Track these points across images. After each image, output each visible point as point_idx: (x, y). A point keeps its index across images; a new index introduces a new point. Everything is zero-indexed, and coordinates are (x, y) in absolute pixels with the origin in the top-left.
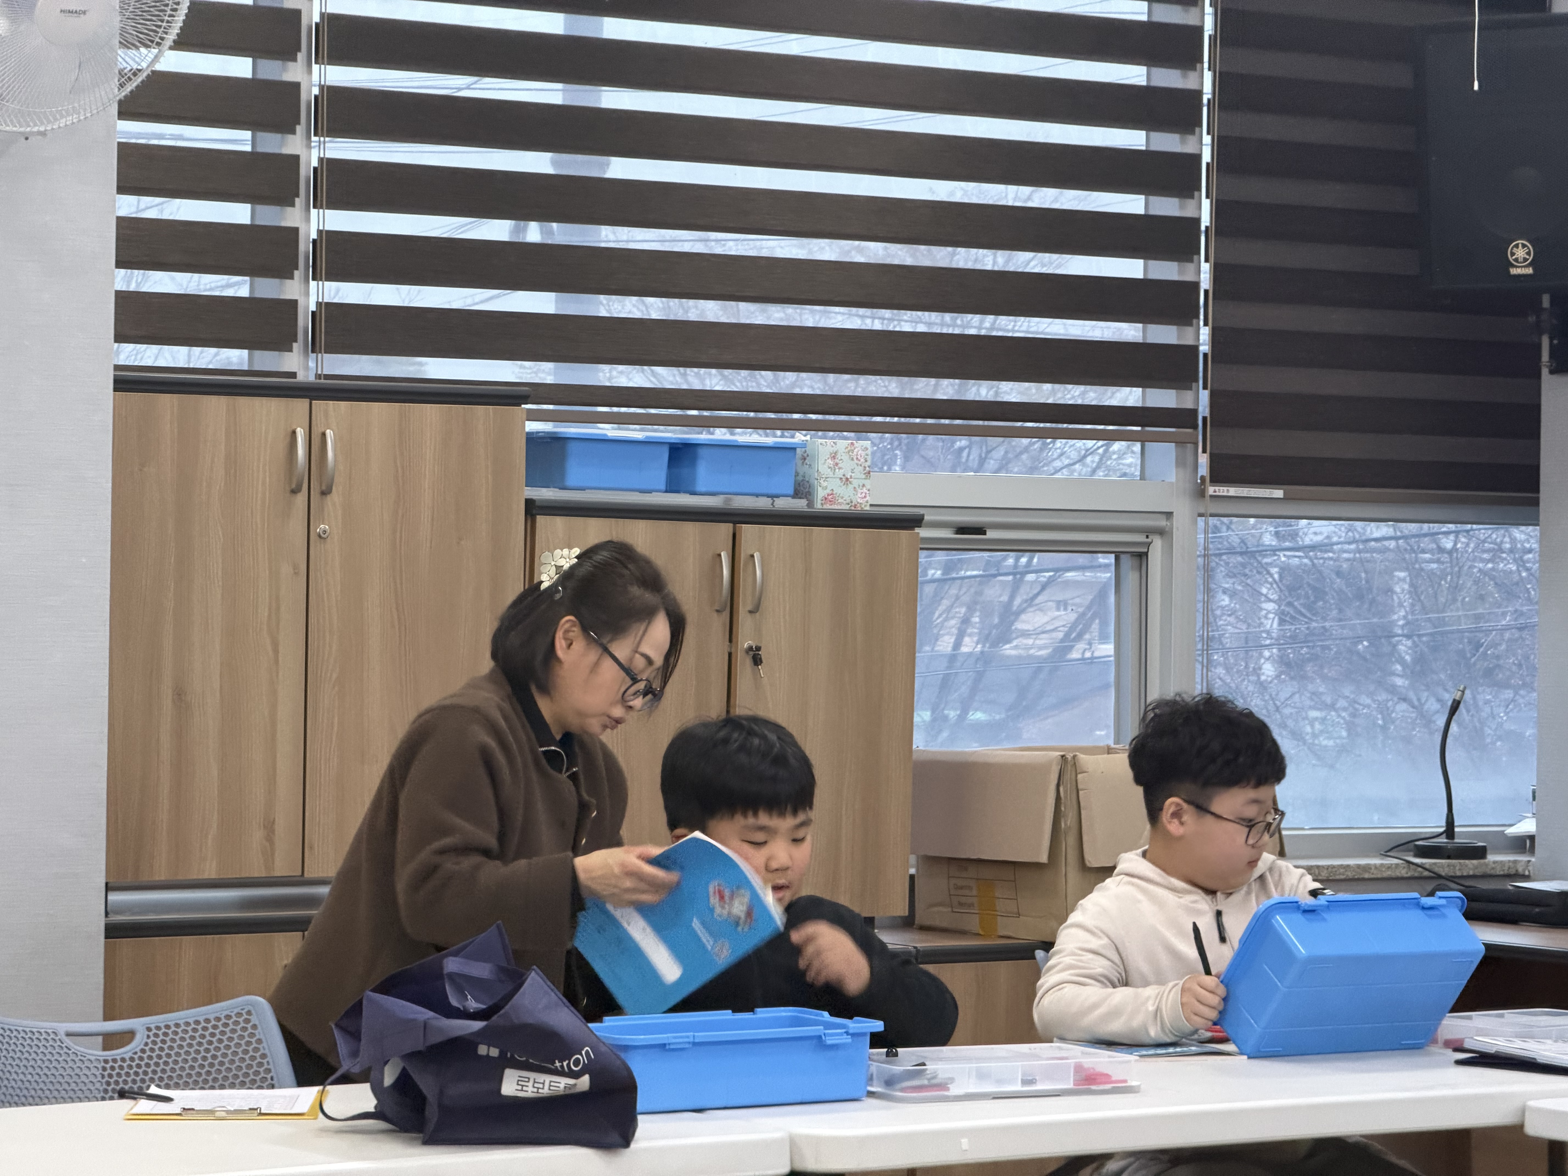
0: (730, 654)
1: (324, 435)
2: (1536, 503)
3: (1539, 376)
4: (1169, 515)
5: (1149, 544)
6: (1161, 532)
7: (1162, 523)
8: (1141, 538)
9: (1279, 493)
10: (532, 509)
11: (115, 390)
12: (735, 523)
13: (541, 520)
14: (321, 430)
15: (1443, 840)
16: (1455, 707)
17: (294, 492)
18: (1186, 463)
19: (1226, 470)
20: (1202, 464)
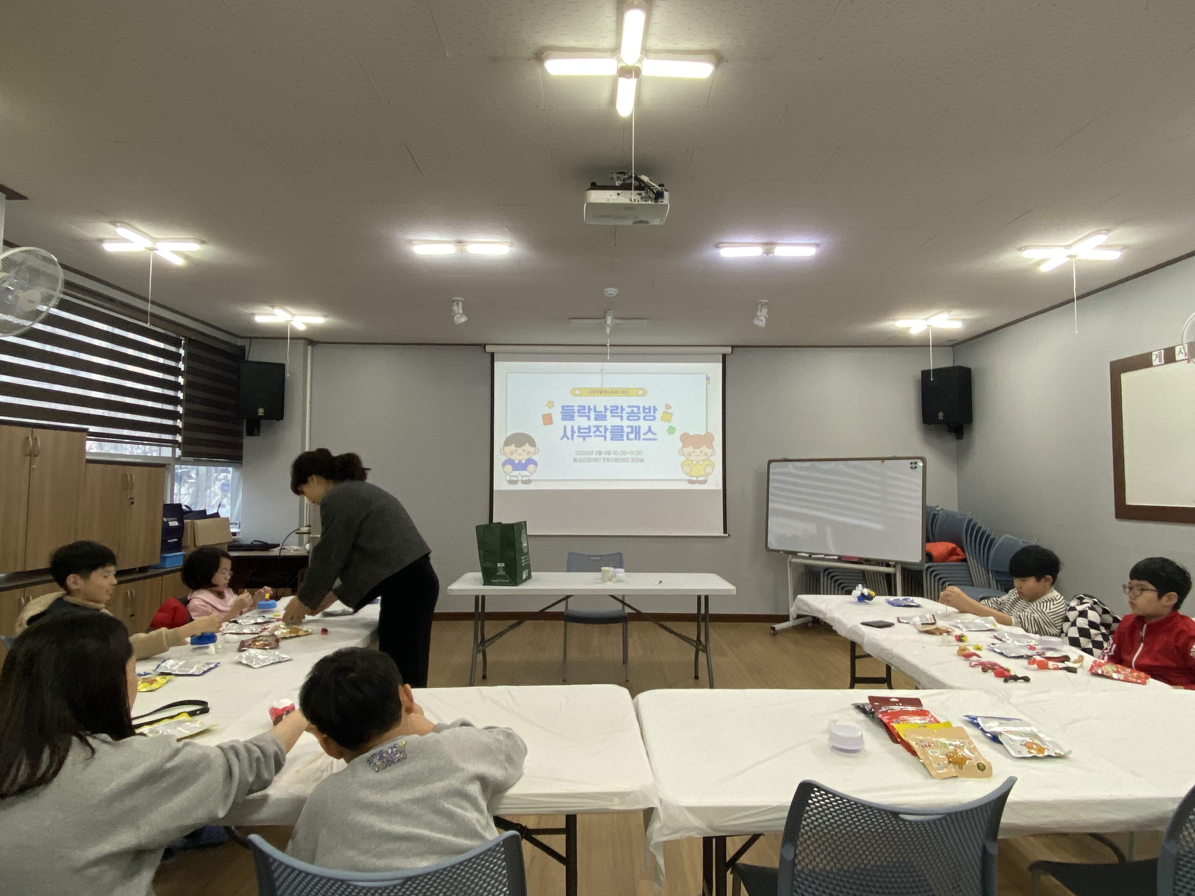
0: (126, 501)
1: (37, 439)
2: (241, 464)
3: (242, 437)
4: (170, 464)
6: (165, 468)
7: (168, 466)
9: (194, 460)
12: (129, 466)
13: (88, 465)
14: (36, 437)
17: (27, 455)
18: (174, 452)
19: (185, 454)
20: (178, 452)
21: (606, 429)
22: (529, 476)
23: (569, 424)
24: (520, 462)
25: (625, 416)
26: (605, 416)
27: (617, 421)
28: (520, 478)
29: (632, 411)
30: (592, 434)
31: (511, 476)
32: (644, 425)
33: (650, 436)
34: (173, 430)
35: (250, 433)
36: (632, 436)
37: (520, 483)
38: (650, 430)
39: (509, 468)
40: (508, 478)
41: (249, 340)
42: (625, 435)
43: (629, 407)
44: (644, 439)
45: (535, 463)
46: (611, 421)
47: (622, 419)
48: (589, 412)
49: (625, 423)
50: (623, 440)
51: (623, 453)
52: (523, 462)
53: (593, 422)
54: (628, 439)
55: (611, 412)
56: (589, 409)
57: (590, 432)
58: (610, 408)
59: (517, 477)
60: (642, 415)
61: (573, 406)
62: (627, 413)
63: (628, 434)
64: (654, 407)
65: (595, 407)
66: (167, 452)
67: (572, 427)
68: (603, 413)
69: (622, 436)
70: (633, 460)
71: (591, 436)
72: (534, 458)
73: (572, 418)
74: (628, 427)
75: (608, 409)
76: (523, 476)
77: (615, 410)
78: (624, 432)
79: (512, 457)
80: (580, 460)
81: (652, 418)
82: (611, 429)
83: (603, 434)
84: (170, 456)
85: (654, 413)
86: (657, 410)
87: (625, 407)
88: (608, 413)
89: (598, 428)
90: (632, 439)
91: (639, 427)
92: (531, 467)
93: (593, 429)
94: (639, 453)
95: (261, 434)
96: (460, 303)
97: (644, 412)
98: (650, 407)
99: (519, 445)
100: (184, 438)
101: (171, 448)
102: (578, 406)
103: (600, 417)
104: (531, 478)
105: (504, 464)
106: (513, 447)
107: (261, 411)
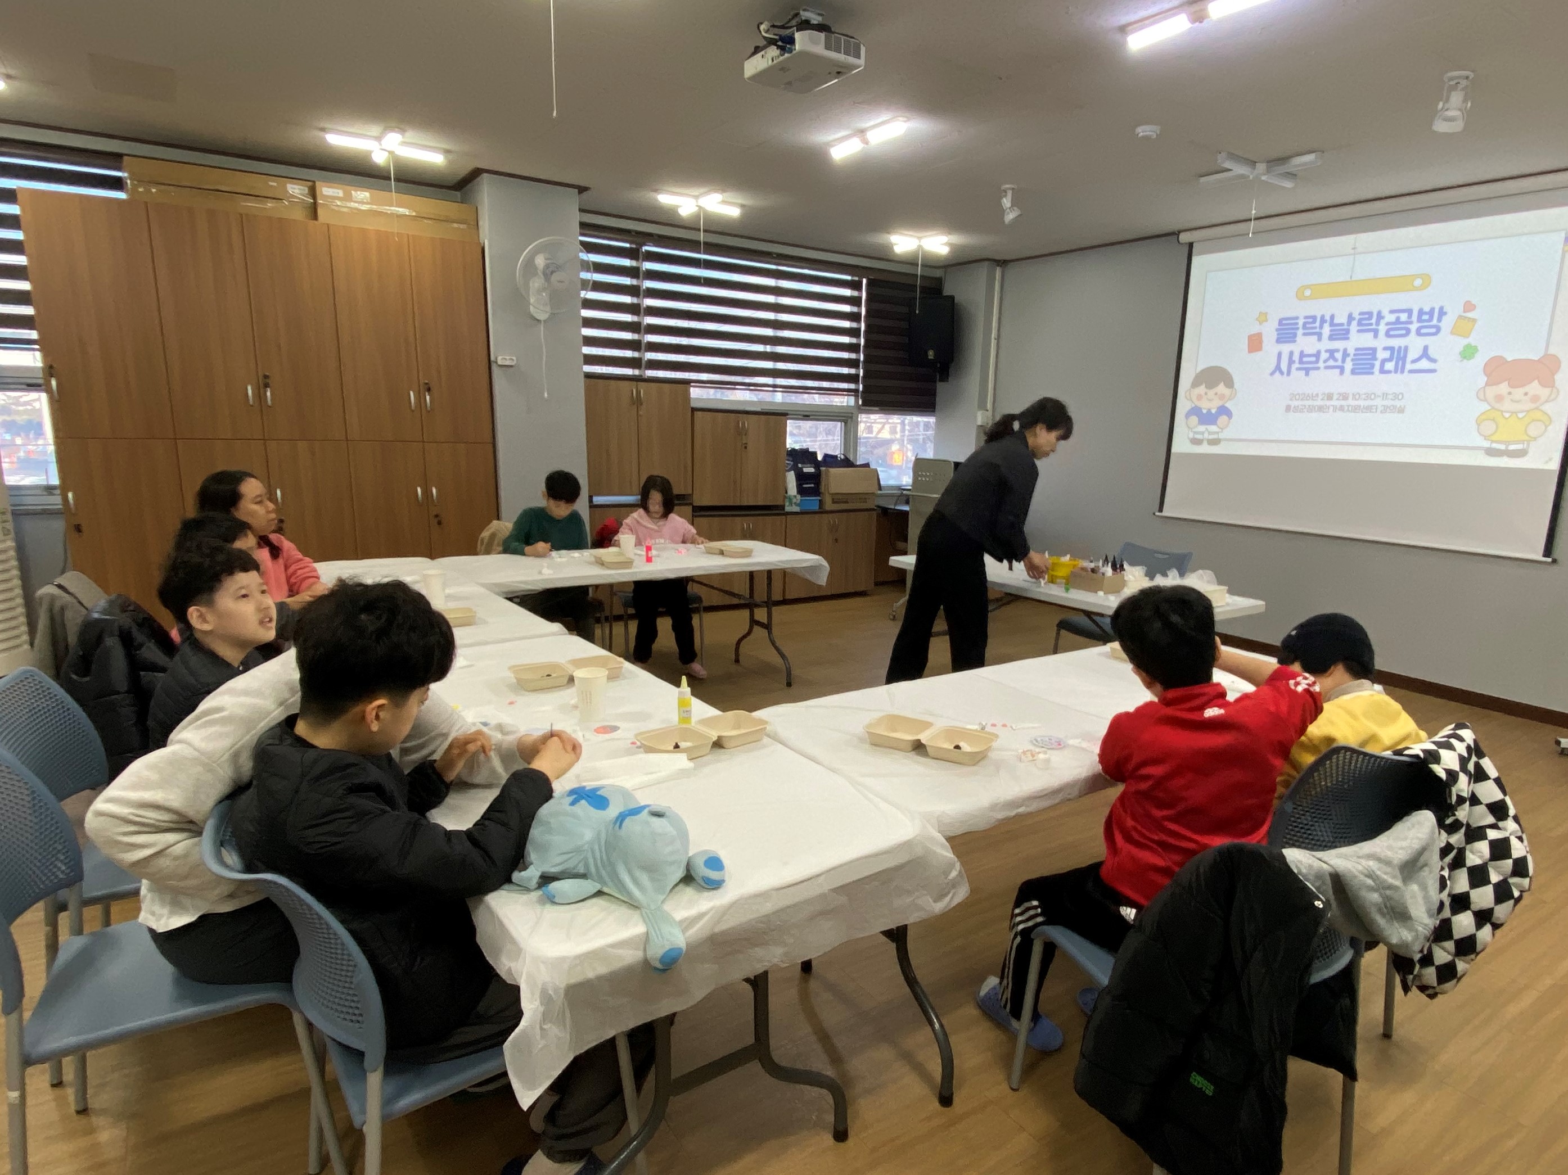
0: (741, 445)
2: (935, 412)
3: (935, 382)
4: (852, 413)
5: (847, 420)
6: (850, 417)
8: (844, 418)
9: (877, 409)
11: (584, 377)
12: (742, 414)
14: (639, 390)
17: (633, 404)
18: (857, 401)
19: (864, 404)
20: (860, 402)
21: (1345, 354)
22: (1218, 433)
23: (1286, 348)
24: (1209, 411)
25: (1382, 328)
26: (1348, 331)
27: (1366, 340)
28: (1206, 436)
29: (1398, 318)
30: (1321, 364)
31: (1195, 433)
32: (1415, 344)
33: (1424, 364)
34: (854, 379)
35: (941, 380)
36: (1390, 366)
37: (1205, 443)
38: (1425, 354)
39: (1194, 419)
40: (1191, 435)
41: (944, 269)
42: (1377, 364)
43: (1392, 312)
44: (1411, 371)
45: (1228, 413)
46: (1358, 340)
47: (1376, 336)
48: (1321, 327)
49: (1381, 342)
50: (1372, 373)
51: (1368, 397)
52: (1213, 411)
53: (1326, 344)
54: (1382, 371)
55: (1359, 324)
56: (1323, 320)
57: (1317, 362)
58: (1357, 317)
59: (1203, 433)
60: (1413, 327)
61: (1297, 318)
62: (1387, 324)
63: (1384, 361)
64: (1441, 309)
65: (1332, 317)
66: (850, 401)
67: (1291, 353)
68: (1345, 327)
69: (1373, 366)
70: (1386, 409)
71: (1318, 368)
72: (1228, 405)
73: (1291, 338)
74: (1385, 349)
75: (1354, 319)
76: (1210, 433)
77: (1367, 321)
78: (1376, 359)
79: (1199, 404)
80: (1296, 409)
81: (1433, 330)
82: (1354, 355)
83: (1339, 363)
84: (854, 405)
85: (1439, 320)
86: (1445, 313)
87: (1385, 312)
88: (1354, 327)
89: (1332, 353)
90: (1389, 372)
91: (1406, 348)
92: (1224, 419)
93: (1324, 356)
94: (1396, 396)
95: (950, 379)
96: (1010, 193)
97: (1420, 320)
98: (1432, 310)
99: (1211, 386)
100: (864, 387)
101: (854, 398)
102: (1306, 317)
103: (1340, 333)
104: (1221, 436)
105: (1188, 415)
106: (1202, 389)
107: (931, 354)
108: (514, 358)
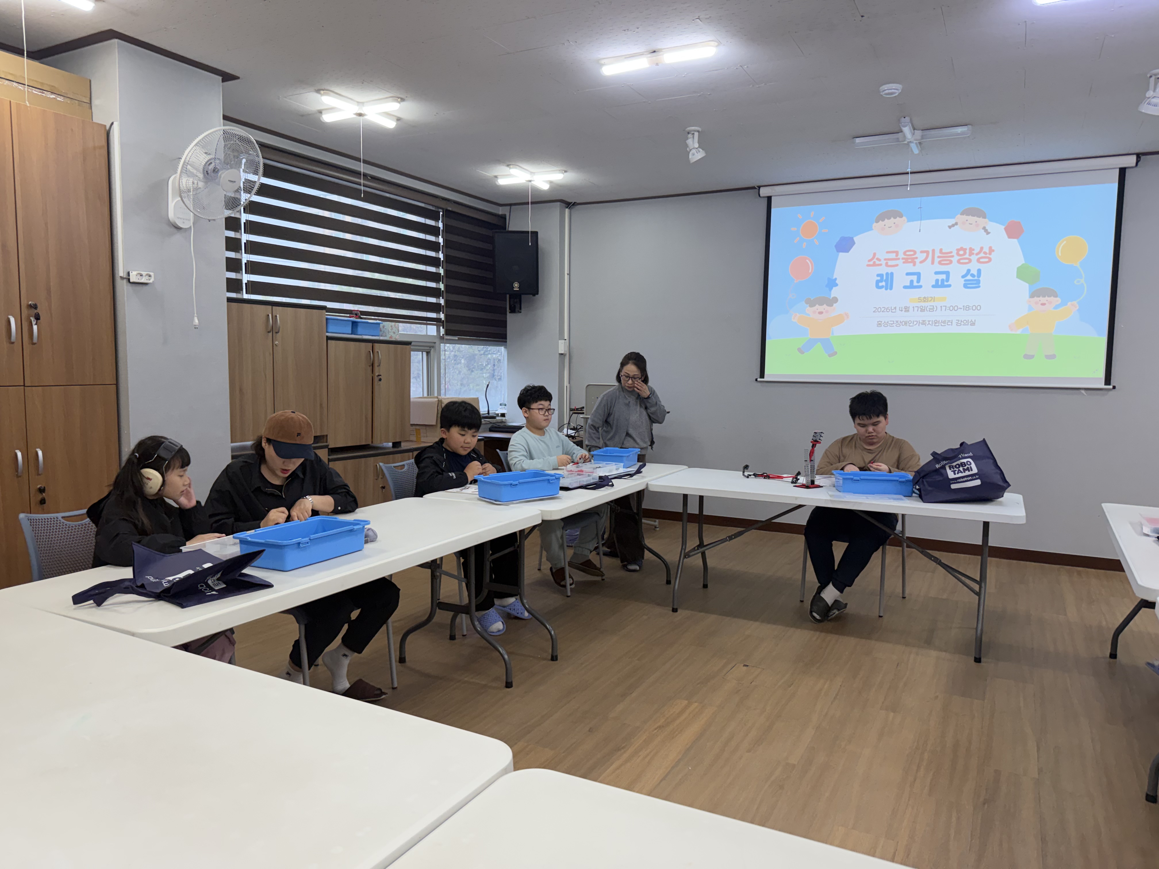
0: (372, 377)
1: (276, 316)
2: (506, 342)
3: (506, 314)
4: (435, 343)
5: (431, 350)
6: (433, 347)
7: (433, 345)
8: (429, 348)
9: (456, 338)
10: (328, 338)
11: (227, 302)
12: (373, 343)
13: (329, 341)
14: (275, 315)
15: (487, 415)
16: (488, 386)
17: (269, 332)
18: (438, 331)
19: (447, 333)
20: (442, 331)
34: (435, 308)
35: (513, 311)
41: (509, 207)
66: (432, 330)
84: (435, 334)
95: (522, 311)
96: (696, 134)
100: (446, 316)
101: (435, 327)
107: (516, 285)
108: (152, 274)
